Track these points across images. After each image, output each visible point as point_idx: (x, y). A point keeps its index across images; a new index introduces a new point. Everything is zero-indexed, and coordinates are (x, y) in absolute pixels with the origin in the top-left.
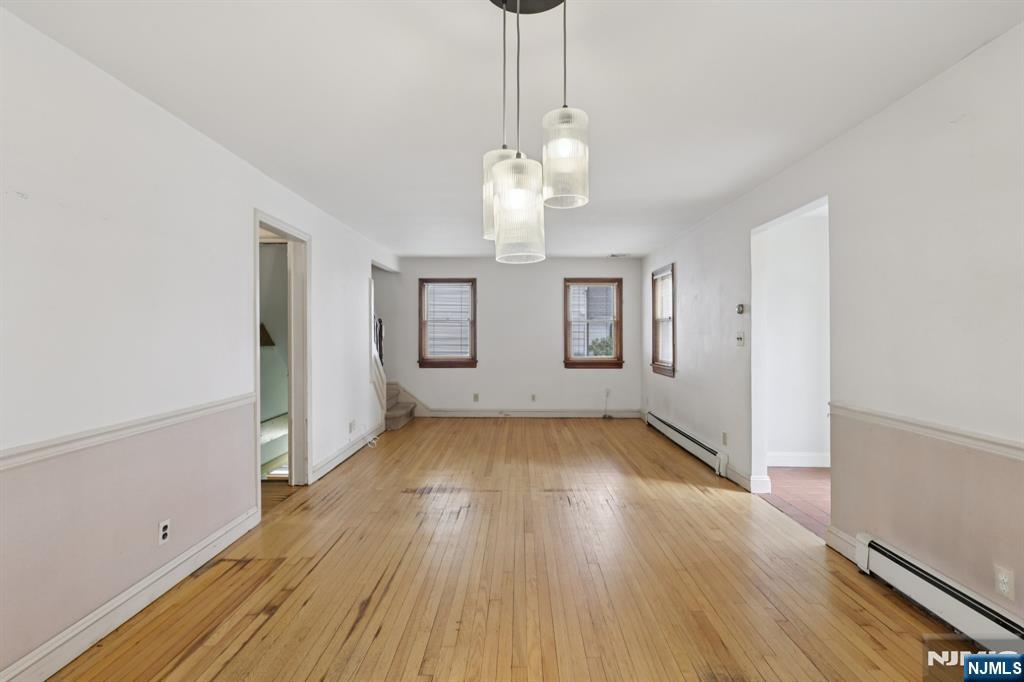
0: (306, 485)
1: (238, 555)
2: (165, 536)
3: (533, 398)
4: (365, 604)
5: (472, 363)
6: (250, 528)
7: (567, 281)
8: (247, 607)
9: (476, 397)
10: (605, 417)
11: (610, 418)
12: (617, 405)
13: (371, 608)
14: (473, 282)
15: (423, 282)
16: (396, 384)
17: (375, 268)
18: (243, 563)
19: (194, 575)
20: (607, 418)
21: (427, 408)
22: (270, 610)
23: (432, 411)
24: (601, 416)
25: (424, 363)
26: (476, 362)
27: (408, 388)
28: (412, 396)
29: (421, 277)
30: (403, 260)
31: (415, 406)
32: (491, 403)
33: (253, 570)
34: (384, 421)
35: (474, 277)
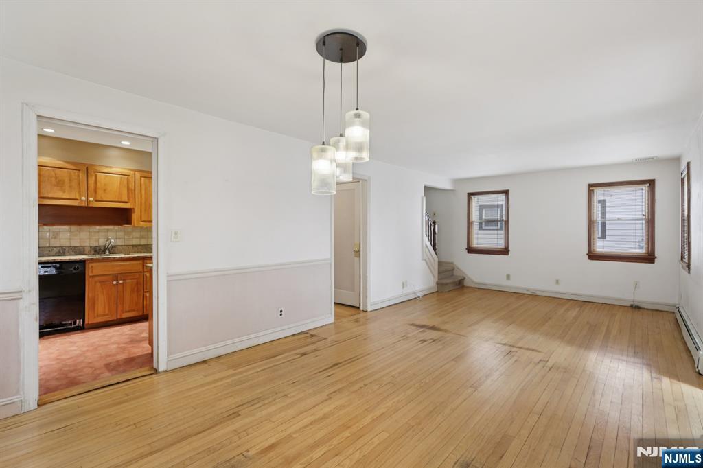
0: (367, 311)
1: (313, 333)
2: (281, 315)
3: (557, 282)
4: (337, 364)
5: (505, 251)
6: (327, 323)
7: (590, 186)
8: (297, 351)
9: (508, 277)
10: (631, 306)
11: (638, 308)
12: (646, 296)
13: (337, 366)
14: (506, 192)
15: (470, 195)
16: (452, 263)
17: (428, 189)
18: (312, 336)
19: (293, 335)
20: (635, 308)
21: (473, 281)
22: (303, 354)
23: (476, 283)
24: (628, 304)
25: (471, 250)
26: (509, 251)
27: (459, 266)
28: (463, 273)
29: (469, 192)
30: (457, 181)
31: (464, 279)
32: (520, 283)
33: (313, 339)
34: (435, 285)
35: (506, 189)
